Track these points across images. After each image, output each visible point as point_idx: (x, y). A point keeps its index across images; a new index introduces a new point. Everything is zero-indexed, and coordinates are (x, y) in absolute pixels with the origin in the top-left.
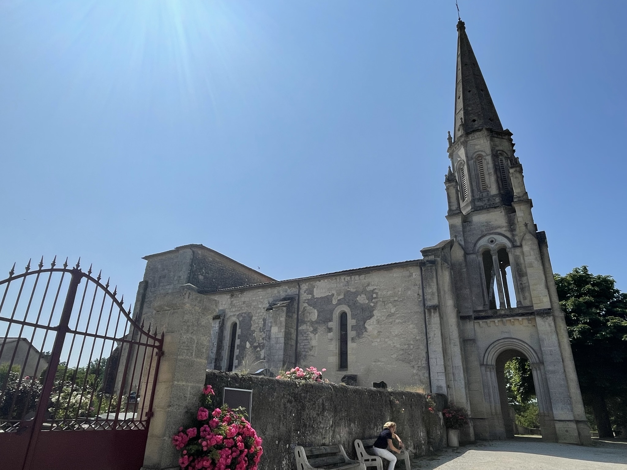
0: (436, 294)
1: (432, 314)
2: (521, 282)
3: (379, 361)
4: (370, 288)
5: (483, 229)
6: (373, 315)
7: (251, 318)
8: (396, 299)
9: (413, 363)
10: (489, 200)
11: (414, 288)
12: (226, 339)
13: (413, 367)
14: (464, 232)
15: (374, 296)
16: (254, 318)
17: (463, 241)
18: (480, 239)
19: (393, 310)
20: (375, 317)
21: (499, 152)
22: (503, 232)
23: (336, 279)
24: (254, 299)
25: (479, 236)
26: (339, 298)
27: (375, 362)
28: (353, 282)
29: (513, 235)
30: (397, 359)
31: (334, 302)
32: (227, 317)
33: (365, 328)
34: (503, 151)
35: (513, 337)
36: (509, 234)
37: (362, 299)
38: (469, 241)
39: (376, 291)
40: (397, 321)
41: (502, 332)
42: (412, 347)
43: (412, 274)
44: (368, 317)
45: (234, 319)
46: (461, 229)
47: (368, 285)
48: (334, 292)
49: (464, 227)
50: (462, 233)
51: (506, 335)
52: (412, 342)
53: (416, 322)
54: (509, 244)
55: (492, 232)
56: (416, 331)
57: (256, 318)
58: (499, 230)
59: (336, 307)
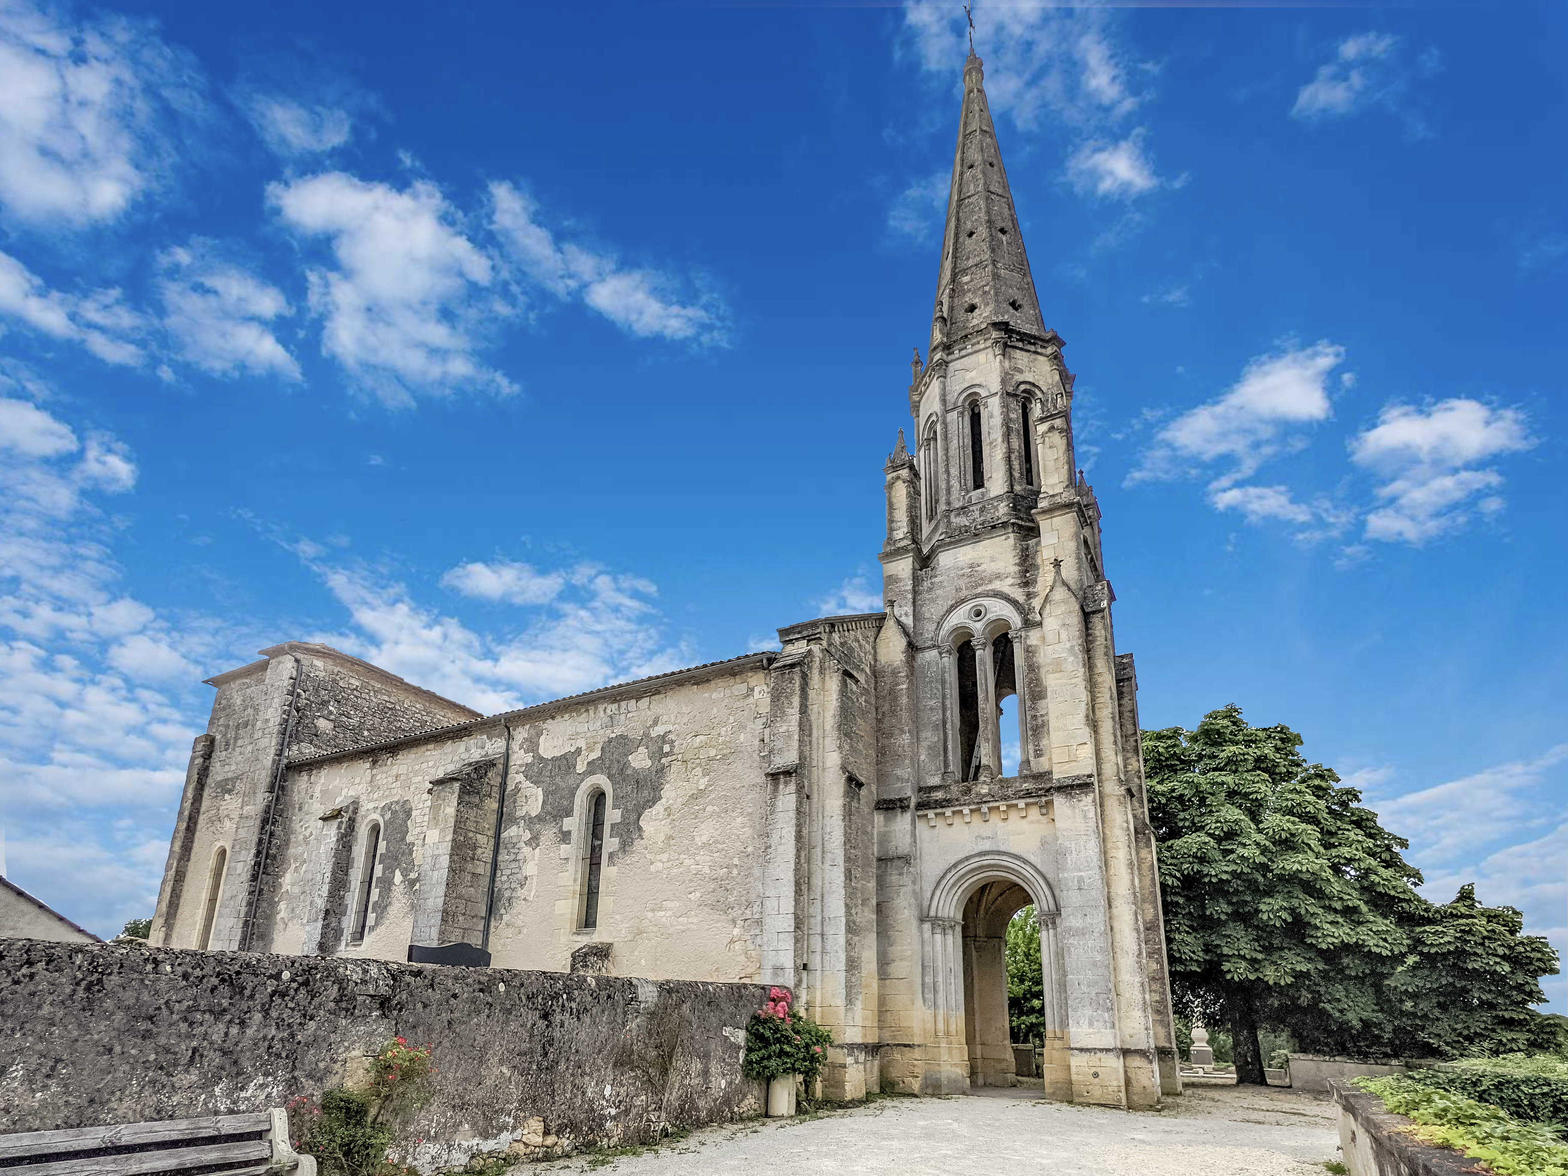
0: (796, 737)
1: (781, 787)
3: (661, 909)
4: (659, 730)
5: (962, 583)
6: (660, 798)
7: (408, 814)
8: (712, 753)
9: (736, 912)
10: (982, 510)
11: (753, 726)
12: (355, 865)
13: (734, 921)
14: (915, 592)
15: (666, 748)
16: (414, 813)
17: (911, 617)
18: (950, 610)
19: (703, 783)
20: (663, 801)
22: (1007, 590)
23: (587, 711)
24: (417, 767)
25: (950, 603)
26: (590, 759)
27: (653, 910)
28: (623, 717)
29: (1029, 596)
30: (702, 904)
31: (581, 768)
33: (640, 829)
36: (1019, 595)
37: (640, 760)
38: (927, 615)
39: (671, 736)
40: (710, 809)
41: (979, 837)
42: (735, 871)
44: (648, 801)
45: (376, 816)
46: (910, 587)
47: (656, 722)
48: (581, 743)
49: (916, 581)
50: (910, 596)
51: (987, 846)
52: (736, 861)
53: (750, 810)
54: (1016, 620)
55: (980, 590)
56: (748, 831)
57: (418, 812)
58: (996, 585)
59: (582, 780)
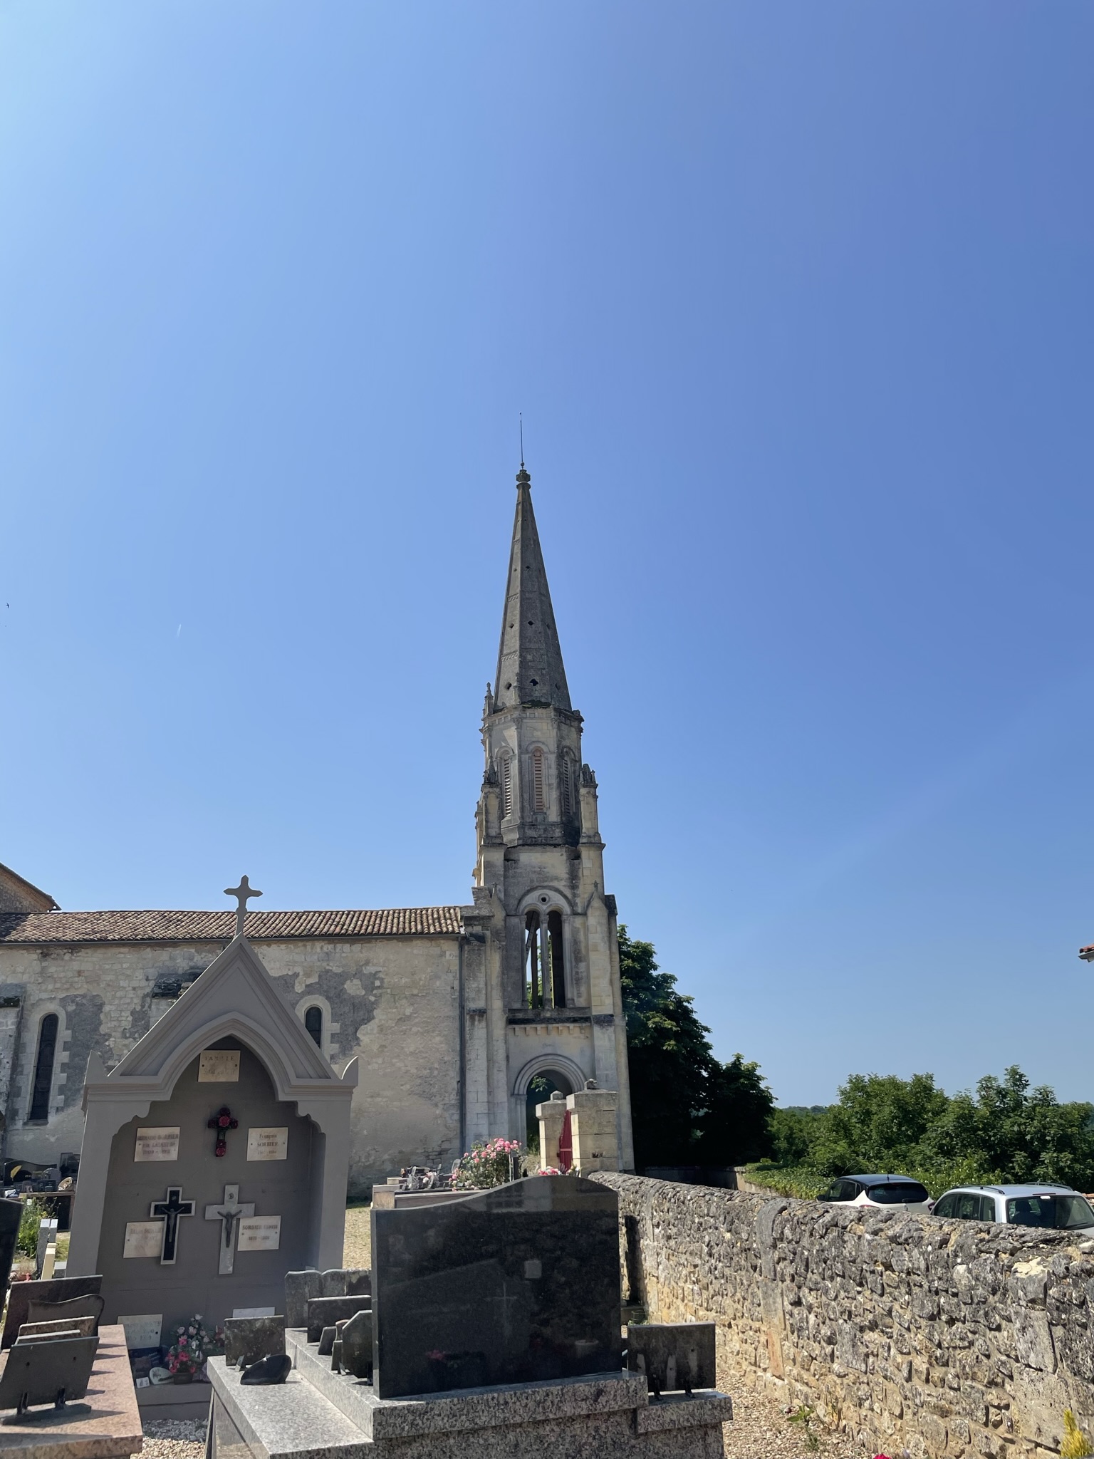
0: (484, 992)
1: (476, 1023)
2: (577, 970)
3: (378, 1095)
4: (370, 969)
5: (534, 877)
6: (373, 1018)
7: (100, 1007)
8: (415, 992)
9: (438, 1099)
10: (545, 830)
11: (446, 977)
12: (28, 1050)
13: (436, 1105)
14: (505, 877)
15: (377, 983)
17: (503, 893)
18: (528, 892)
19: (408, 1011)
20: (376, 1020)
21: (565, 750)
22: (562, 889)
23: (305, 946)
24: (107, 967)
25: (527, 888)
26: (308, 983)
27: (372, 1097)
28: (338, 955)
29: (575, 895)
30: (411, 1093)
31: (299, 988)
32: (33, 1000)
33: (358, 1039)
34: (570, 749)
35: (559, 1053)
36: (568, 893)
37: (353, 988)
38: (512, 893)
39: (381, 975)
40: (415, 1029)
41: (545, 1045)
42: (436, 1072)
43: (445, 952)
44: (363, 1019)
45: (52, 1008)
46: (502, 873)
47: (367, 963)
48: (298, 969)
49: (506, 869)
50: (502, 879)
51: (549, 1050)
52: (436, 1065)
53: (446, 1033)
54: (567, 909)
55: (545, 884)
56: (444, 1047)
57: (113, 1008)
58: (555, 884)
59: (302, 998)
